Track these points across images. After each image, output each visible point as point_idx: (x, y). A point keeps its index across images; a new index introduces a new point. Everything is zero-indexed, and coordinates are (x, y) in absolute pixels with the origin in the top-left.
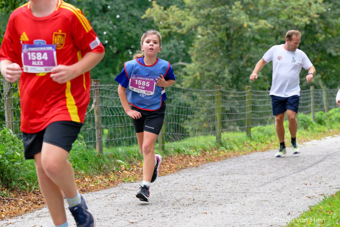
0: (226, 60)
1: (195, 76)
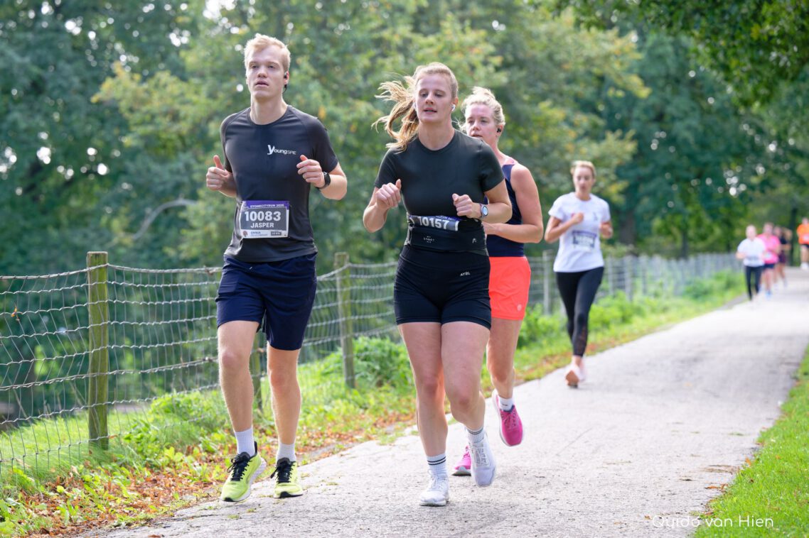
1: (207, 229)
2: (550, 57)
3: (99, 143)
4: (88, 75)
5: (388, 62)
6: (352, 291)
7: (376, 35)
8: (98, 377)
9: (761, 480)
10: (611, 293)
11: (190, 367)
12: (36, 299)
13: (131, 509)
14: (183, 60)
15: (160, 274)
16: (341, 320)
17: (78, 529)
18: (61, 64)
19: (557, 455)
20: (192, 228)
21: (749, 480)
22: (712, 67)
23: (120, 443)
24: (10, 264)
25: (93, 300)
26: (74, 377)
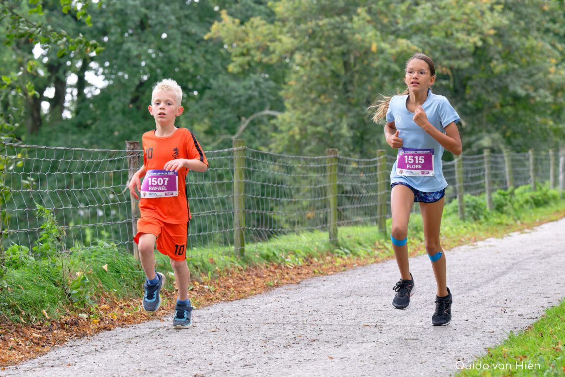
0: (344, 107)
1: (291, 133)
5: (419, 9)
20: (279, 132)
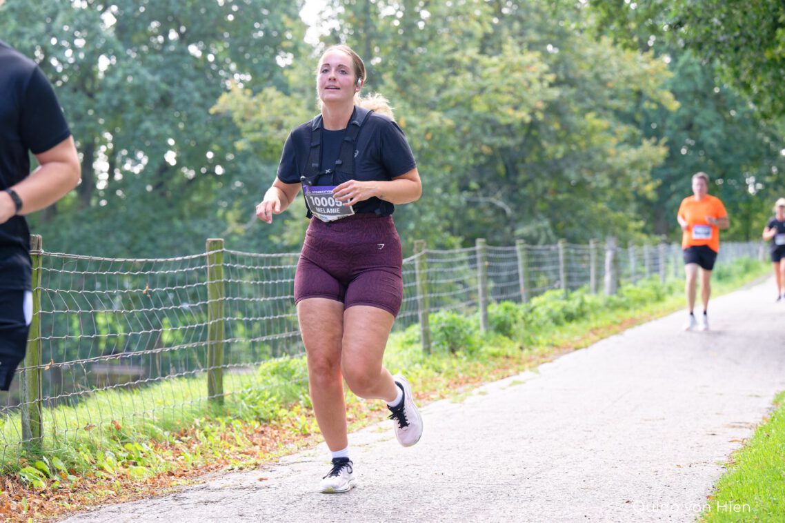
2: (597, 76)
3: (216, 147)
4: (207, 91)
5: (458, 80)
6: (428, 273)
7: (449, 57)
8: (216, 345)
9: (776, 435)
10: (648, 276)
11: (292, 336)
12: (164, 278)
13: (243, 455)
14: (287, 78)
15: (268, 258)
16: (419, 297)
17: (198, 472)
18: (186, 82)
19: (603, 412)
20: (294, 219)
21: (766, 434)
22: (734, 85)
23: (234, 400)
24: (142, 249)
25: (212, 279)
26: (195, 344)
